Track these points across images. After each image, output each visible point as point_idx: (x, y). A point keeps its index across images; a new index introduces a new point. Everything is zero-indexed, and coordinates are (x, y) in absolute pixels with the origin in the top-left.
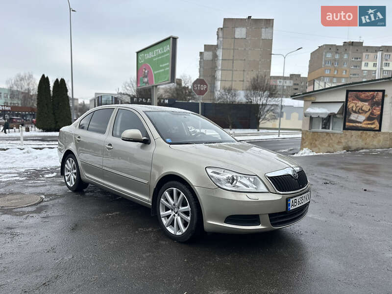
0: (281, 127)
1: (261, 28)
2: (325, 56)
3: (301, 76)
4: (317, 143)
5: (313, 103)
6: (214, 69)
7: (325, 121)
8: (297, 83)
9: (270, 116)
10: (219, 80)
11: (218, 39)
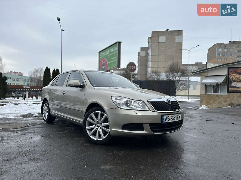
0: (189, 95)
1: (175, 36)
2: (217, 50)
3: (203, 64)
4: (211, 102)
5: (206, 76)
6: (147, 61)
7: (216, 88)
8: (200, 68)
9: (182, 88)
10: (150, 67)
11: (148, 43)
